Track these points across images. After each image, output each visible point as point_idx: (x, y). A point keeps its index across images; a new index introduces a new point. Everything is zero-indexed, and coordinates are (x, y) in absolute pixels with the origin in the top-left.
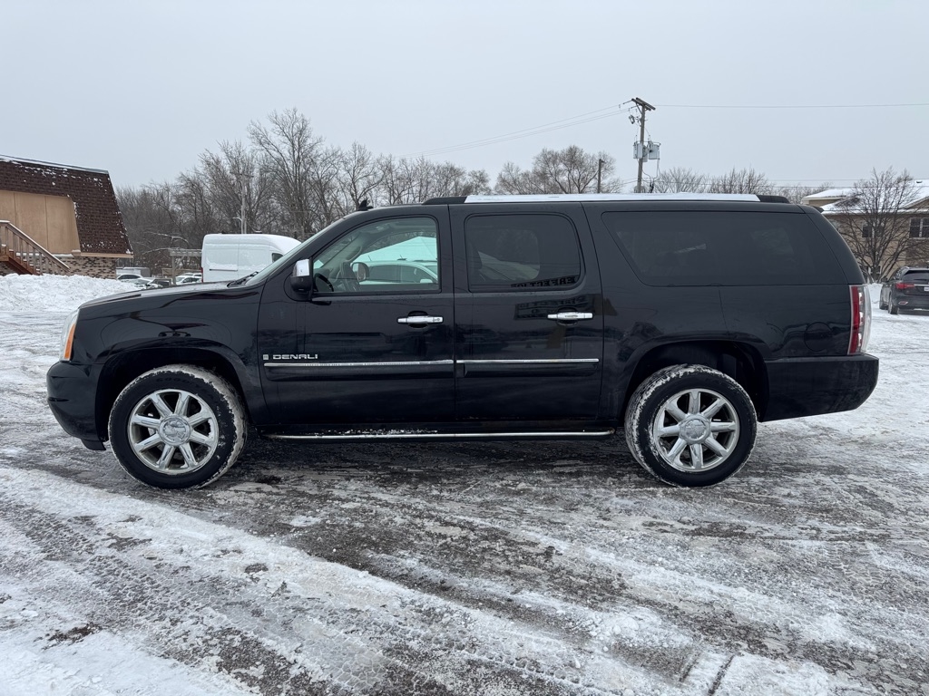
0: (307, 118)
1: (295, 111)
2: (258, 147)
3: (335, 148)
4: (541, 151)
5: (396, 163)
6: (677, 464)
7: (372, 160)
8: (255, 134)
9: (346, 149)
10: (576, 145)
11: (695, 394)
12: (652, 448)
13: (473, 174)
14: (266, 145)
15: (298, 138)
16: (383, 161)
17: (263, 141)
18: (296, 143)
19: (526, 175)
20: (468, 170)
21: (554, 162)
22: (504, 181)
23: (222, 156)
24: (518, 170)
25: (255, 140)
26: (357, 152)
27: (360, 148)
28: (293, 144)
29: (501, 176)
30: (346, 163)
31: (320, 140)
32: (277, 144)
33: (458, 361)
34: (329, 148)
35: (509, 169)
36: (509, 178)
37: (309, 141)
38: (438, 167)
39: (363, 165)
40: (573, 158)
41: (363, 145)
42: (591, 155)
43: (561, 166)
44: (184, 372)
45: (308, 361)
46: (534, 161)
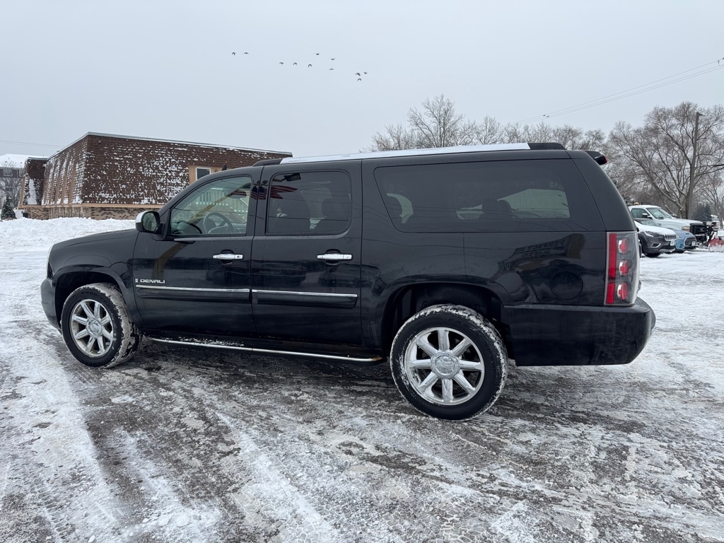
0: (451, 101)
1: (442, 97)
2: (415, 127)
3: (472, 122)
4: (653, 109)
5: (521, 130)
6: (428, 395)
7: (501, 128)
8: (413, 117)
9: (480, 122)
10: (690, 101)
11: (443, 332)
12: (403, 378)
13: (590, 134)
14: (420, 126)
15: (444, 118)
16: (510, 129)
17: (418, 122)
18: (442, 121)
19: (638, 131)
20: (585, 130)
21: (665, 119)
22: (614, 137)
23: (388, 136)
24: (629, 127)
25: (413, 123)
26: (488, 124)
27: (491, 121)
28: (440, 122)
29: (612, 133)
30: (478, 133)
31: (461, 118)
32: (428, 123)
33: (253, 291)
34: (467, 123)
35: (620, 126)
36: (619, 135)
37: (452, 119)
38: (558, 130)
39: (493, 134)
40: (686, 113)
41: (493, 118)
42: (706, 109)
43: (674, 121)
44: (96, 288)
45: (159, 285)
46: (646, 118)
